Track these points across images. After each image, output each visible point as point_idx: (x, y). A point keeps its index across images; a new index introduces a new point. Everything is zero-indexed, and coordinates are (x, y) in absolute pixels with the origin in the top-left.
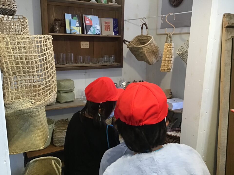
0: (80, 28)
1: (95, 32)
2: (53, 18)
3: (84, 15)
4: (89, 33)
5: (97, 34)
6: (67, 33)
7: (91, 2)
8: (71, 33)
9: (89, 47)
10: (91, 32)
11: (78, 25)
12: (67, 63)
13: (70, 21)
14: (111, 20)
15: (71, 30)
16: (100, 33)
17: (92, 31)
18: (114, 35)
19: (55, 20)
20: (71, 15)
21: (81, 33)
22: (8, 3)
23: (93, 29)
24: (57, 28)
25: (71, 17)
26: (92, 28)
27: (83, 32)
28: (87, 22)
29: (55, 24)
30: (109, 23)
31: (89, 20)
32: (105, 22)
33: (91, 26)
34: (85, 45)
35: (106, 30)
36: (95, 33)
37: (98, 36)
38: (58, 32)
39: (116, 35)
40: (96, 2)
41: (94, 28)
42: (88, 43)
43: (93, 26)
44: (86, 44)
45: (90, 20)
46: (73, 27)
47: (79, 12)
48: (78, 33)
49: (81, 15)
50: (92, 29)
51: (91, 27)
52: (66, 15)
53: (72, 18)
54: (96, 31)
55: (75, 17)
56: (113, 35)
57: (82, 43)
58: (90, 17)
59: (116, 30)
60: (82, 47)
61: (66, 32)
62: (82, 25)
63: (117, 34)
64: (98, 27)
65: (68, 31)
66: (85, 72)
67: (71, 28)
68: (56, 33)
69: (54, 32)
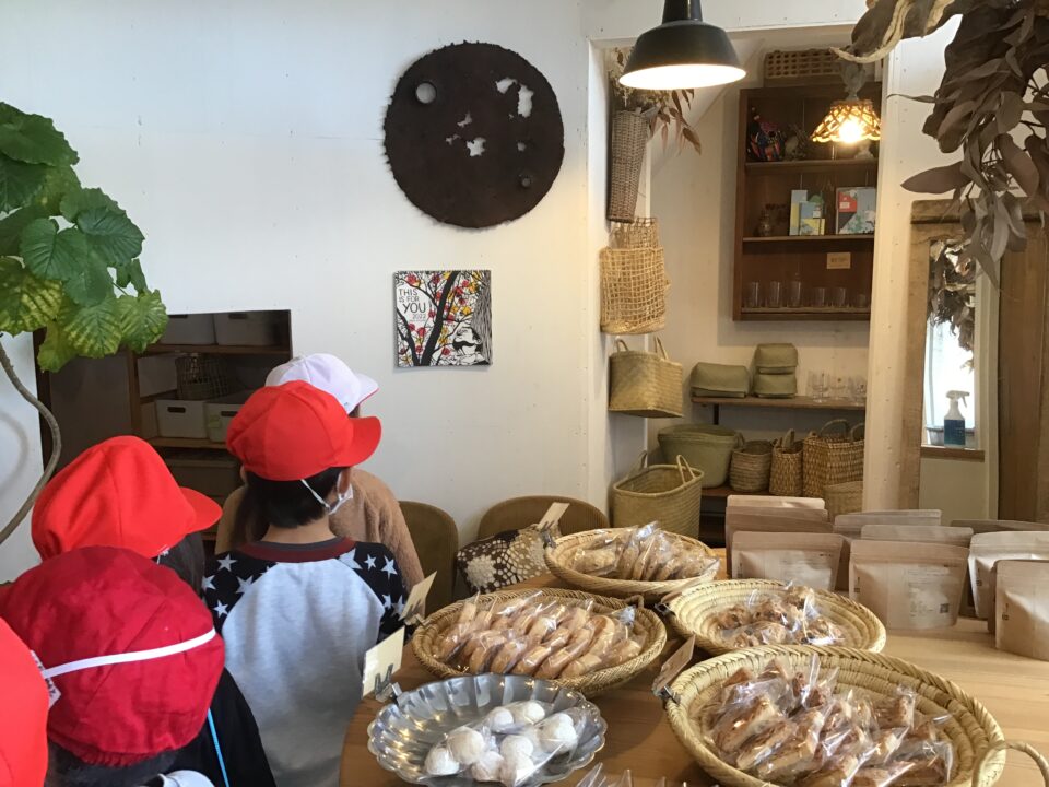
0: (823, 221)
1: (861, 228)
2: (763, 203)
3: (838, 190)
4: (844, 231)
5: (864, 234)
6: (791, 233)
8: (800, 235)
9: (849, 267)
10: (850, 228)
11: (818, 214)
12: (784, 305)
13: (801, 205)
15: (799, 228)
16: (873, 229)
17: (854, 227)
19: (768, 207)
20: (806, 192)
21: (822, 233)
23: (857, 222)
24: (767, 226)
25: (805, 198)
26: (854, 217)
28: (844, 206)
29: (762, 218)
31: (849, 199)
33: (852, 214)
34: (839, 261)
36: (861, 231)
37: (865, 237)
38: (766, 234)
40: (872, 156)
41: (858, 218)
42: (848, 255)
43: (858, 214)
44: (843, 260)
45: (853, 201)
46: (806, 221)
47: (829, 184)
48: (816, 233)
49: (832, 190)
50: (853, 221)
51: (850, 217)
52: (796, 194)
53: (809, 199)
54: (863, 226)
55: (816, 197)
57: (830, 256)
58: (853, 192)
60: (831, 266)
61: (788, 234)
64: (871, 216)
67: (800, 222)
68: (764, 236)
69: (758, 236)
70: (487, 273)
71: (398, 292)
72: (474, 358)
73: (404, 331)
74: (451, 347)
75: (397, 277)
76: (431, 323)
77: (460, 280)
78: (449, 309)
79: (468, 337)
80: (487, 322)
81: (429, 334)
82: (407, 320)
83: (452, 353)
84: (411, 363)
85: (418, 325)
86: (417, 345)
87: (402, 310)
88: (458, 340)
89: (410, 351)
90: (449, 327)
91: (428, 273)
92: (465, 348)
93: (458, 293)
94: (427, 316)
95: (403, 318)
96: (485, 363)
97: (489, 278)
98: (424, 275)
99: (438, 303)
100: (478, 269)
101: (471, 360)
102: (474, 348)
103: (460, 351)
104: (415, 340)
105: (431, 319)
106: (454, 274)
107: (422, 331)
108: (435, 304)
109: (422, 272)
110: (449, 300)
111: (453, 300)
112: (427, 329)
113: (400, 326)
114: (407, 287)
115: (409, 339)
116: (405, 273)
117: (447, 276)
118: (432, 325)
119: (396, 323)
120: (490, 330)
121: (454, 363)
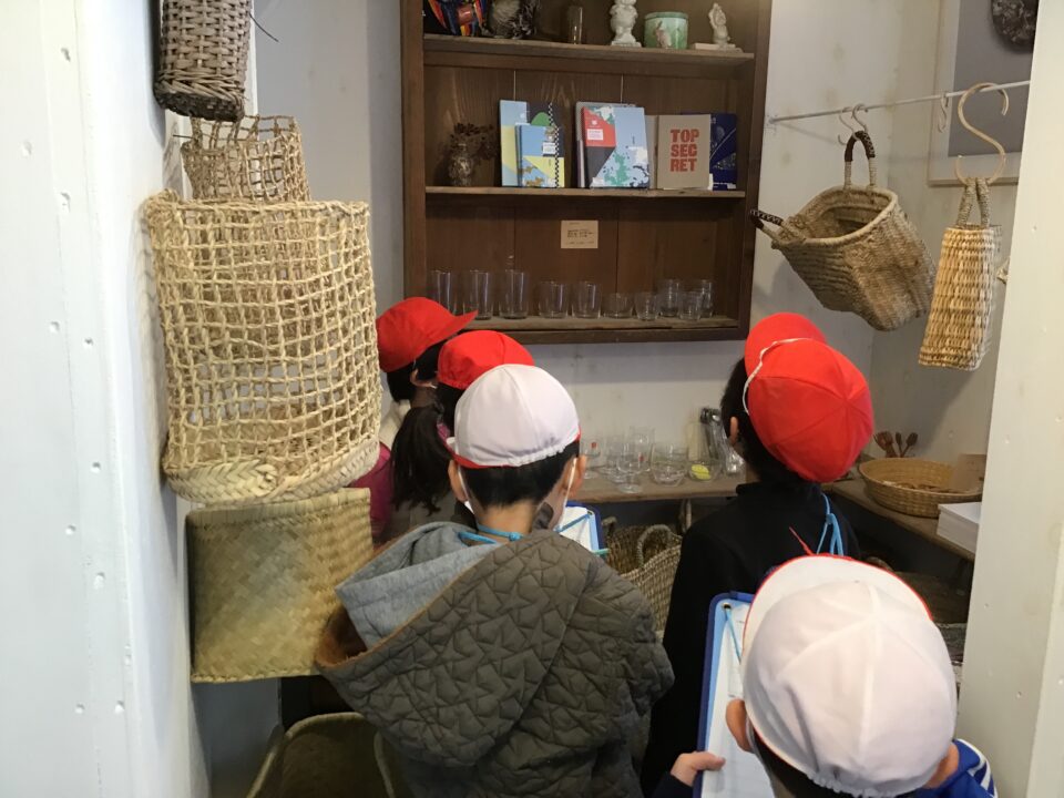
0: (562, 160)
1: (626, 178)
2: (449, 121)
3: (580, 105)
4: (597, 182)
5: (632, 188)
6: (504, 183)
7: (613, 43)
8: (520, 186)
9: (595, 246)
10: (607, 178)
11: (551, 147)
12: (496, 314)
13: (519, 132)
14: (703, 123)
15: (520, 172)
16: (646, 180)
17: (613, 174)
18: (714, 189)
19: (460, 128)
20: (523, 105)
21: (562, 183)
22: (204, 72)
23: (617, 166)
24: (464, 165)
25: (524, 116)
26: (612, 158)
27: (572, 180)
28: (595, 135)
29: (455, 150)
30: (695, 133)
31: (602, 124)
32: (675, 132)
33: (608, 151)
34: (580, 235)
35: (677, 166)
36: (627, 184)
37: (636, 193)
38: (465, 181)
39: (725, 188)
40: (639, 44)
41: (620, 160)
42: (593, 225)
43: (620, 150)
44: (585, 233)
45: (608, 128)
46: (530, 159)
47: (562, 92)
48: (551, 183)
49: (567, 104)
50: (611, 163)
51: (607, 157)
52: (507, 107)
53: (530, 119)
54: (628, 174)
55: (541, 116)
56: (710, 187)
57: (566, 225)
58: (606, 111)
59: (723, 164)
60: (566, 243)
61: (498, 183)
62: (570, 147)
63: (730, 186)
64: (642, 155)
65: (509, 178)
66: (577, 356)
67: (519, 161)
68: (459, 184)
69: (448, 183)
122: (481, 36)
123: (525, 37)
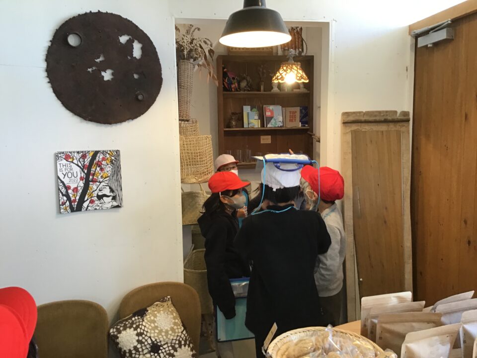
0: (259, 120)
1: (277, 125)
2: (230, 111)
3: (264, 106)
4: (269, 126)
5: (278, 127)
6: (245, 126)
7: (272, 91)
8: (248, 128)
9: (270, 142)
10: (271, 125)
11: (257, 117)
12: (243, 161)
13: (248, 113)
14: (298, 109)
15: (249, 124)
16: (282, 125)
17: (273, 123)
18: (302, 126)
19: (233, 114)
20: (249, 107)
21: (260, 126)
23: (274, 121)
24: (234, 123)
25: (249, 109)
26: (273, 119)
27: (262, 125)
28: (268, 114)
29: (231, 119)
30: (296, 112)
31: (270, 111)
32: (290, 112)
33: (271, 118)
34: (266, 140)
35: (291, 121)
37: (280, 128)
38: (234, 127)
39: (305, 126)
40: (279, 91)
42: (270, 137)
43: (275, 117)
44: (268, 139)
45: (272, 112)
46: (251, 121)
47: (259, 103)
48: (256, 126)
49: (261, 106)
52: (245, 107)
53: (251, 110)
54: (277, 123)
55: (254, 109)
56: (300, 126)
57: (262, 137)
58: (271, 107)
59: (304, 120)
60: (262, 142)
61: (243, 127)
62: (262, 117)
64: (281, 119)
67: (248, 121)
68: (233, 128)
69: (230, 127)
70: (117, 152)
71: (58, 165)
72: (110, 204)
73: (64, 190)
74: (96, 198)
75: (58, 156)
76: (82, 184)
77: (100, 157)
78: (93, 175)
79: (107, 191)
80: (119, 181)
81: (81, 191)
82: (65, 183)
83: (96, 202)
84: (69, 210)
85: (73, 186)
86: (72, 199)
87: (61, 177)
88: (100, 194)
89: (68, 203)
90: (93, 186)
91: (78, 152)
92: (104, 198)
93: (99, 164)
94: (79, 180)
95: (62, 182)
96: (118, 207)
97: (119, 155)
98: (76, 154)
99: (86, 171)
100: (112, 149)
101: (109, 205)
102: (111, 198)
103: (102, 200)
104: (71, 195)
105: (81, 182)
106: (96, 153)
107: (75, 190)
108: (84, 172)
109: (74, 152)
110: (93, 169)
111: (96, 169)
112: (79, 188)
113: (60, 187)
114: (64, 162)
115: (67, 196)
116: (63, 153)
117: (92, 154)
118: (82, 185)
119: (58, 185)
120: (121, 186)
121: (98, 208)
122: (237, 91)
123: (249, 91)
